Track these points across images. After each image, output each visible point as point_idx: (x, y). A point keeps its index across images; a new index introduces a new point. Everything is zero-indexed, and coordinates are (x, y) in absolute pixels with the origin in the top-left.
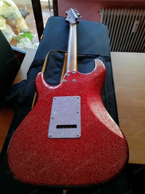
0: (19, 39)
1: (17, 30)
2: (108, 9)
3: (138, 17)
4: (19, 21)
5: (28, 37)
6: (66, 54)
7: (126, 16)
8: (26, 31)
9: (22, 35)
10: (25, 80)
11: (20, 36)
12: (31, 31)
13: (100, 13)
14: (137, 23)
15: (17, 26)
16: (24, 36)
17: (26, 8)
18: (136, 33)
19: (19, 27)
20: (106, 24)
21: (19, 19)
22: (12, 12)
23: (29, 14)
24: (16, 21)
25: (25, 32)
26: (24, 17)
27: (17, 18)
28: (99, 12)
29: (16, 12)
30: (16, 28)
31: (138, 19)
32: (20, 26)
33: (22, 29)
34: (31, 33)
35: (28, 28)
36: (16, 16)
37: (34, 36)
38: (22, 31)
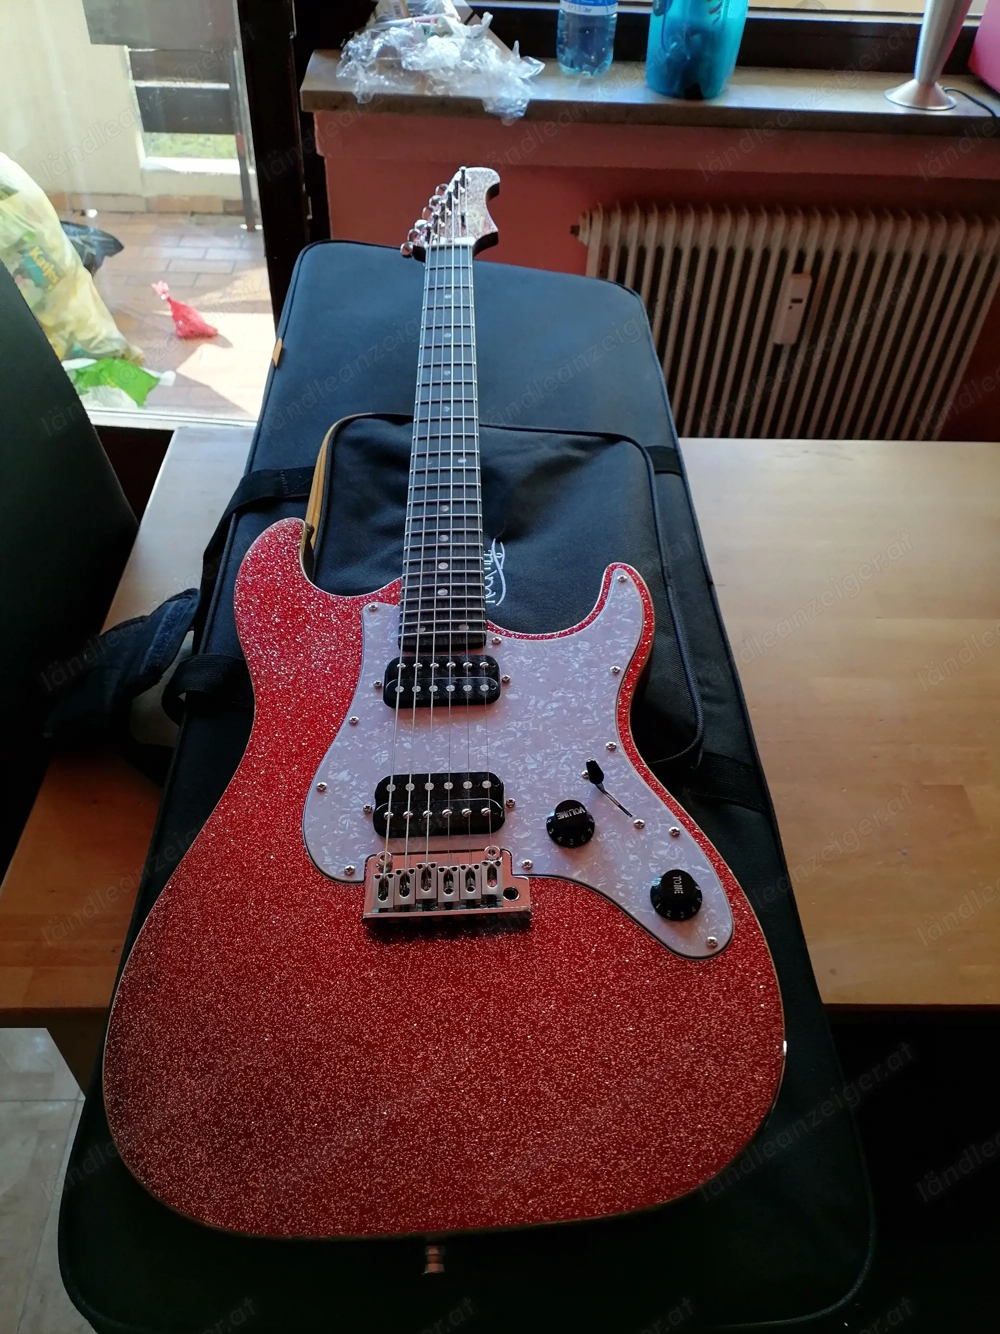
2: (627, 211)
3: (801, 256)
4: (60, 288)
5: (124, 386)
7: (731, 254)
8: (108, 348)
9: (80, 373)
10: (189, 593)
12: (137, 350)
13: (583, 237)
14: (795, 287)
15: (46, 320)
16: (95, 381)
17: (92, 213)
18: (795, 349)
19: (62, 325)
20: (637, 287)
21: (60, 274)
22: (16, 233)
23: (118, 247)
24: (43, 284)
25: (97, 357)
26: (91, 265)
27: (48, 269)
28: (575, 230)
29: (47, 234)
31: (798, 269)
32: (69, 316)
33: (82, 337)
34: (139, 361)
35: (116, 334)
36: (46, 257)
37: (158, 380)
38: (77, 347)
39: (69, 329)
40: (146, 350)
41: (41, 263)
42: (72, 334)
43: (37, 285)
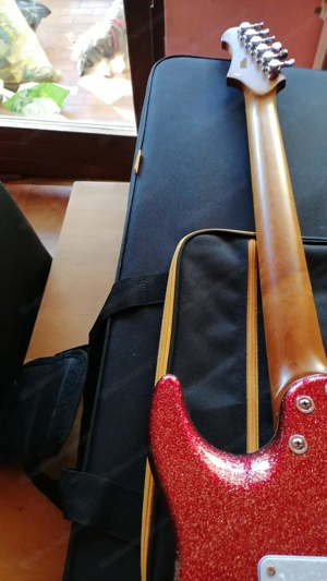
0: (22, 104)
1: (13, 71)
4: (18, 42)
5: (52, 96)
6: (251, 243)
8: (43, 73)
9: (30, 91)
11: (24, 95)
12: (59, 72)
15: (12, 60)
16: (38, 95)
19: (20, 62)
21: (17, 36)
23: (49, 12)
24: (8, 41)
25: (38, 81)
26: (33, 26)
27: (11, 34)
30: (8, 65)
32: (23, 56)
33: (30, 67)
34: (58, 80)
35: (49, 64)
36: (9, 26)
37: (68, 92)
38: (29, 73)
39: (24, 64)
40: (63, 71)
41: (7, 29)
42: (25, 66)
43: (6, 42)
